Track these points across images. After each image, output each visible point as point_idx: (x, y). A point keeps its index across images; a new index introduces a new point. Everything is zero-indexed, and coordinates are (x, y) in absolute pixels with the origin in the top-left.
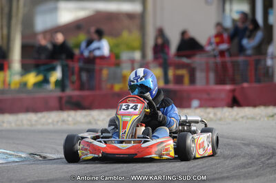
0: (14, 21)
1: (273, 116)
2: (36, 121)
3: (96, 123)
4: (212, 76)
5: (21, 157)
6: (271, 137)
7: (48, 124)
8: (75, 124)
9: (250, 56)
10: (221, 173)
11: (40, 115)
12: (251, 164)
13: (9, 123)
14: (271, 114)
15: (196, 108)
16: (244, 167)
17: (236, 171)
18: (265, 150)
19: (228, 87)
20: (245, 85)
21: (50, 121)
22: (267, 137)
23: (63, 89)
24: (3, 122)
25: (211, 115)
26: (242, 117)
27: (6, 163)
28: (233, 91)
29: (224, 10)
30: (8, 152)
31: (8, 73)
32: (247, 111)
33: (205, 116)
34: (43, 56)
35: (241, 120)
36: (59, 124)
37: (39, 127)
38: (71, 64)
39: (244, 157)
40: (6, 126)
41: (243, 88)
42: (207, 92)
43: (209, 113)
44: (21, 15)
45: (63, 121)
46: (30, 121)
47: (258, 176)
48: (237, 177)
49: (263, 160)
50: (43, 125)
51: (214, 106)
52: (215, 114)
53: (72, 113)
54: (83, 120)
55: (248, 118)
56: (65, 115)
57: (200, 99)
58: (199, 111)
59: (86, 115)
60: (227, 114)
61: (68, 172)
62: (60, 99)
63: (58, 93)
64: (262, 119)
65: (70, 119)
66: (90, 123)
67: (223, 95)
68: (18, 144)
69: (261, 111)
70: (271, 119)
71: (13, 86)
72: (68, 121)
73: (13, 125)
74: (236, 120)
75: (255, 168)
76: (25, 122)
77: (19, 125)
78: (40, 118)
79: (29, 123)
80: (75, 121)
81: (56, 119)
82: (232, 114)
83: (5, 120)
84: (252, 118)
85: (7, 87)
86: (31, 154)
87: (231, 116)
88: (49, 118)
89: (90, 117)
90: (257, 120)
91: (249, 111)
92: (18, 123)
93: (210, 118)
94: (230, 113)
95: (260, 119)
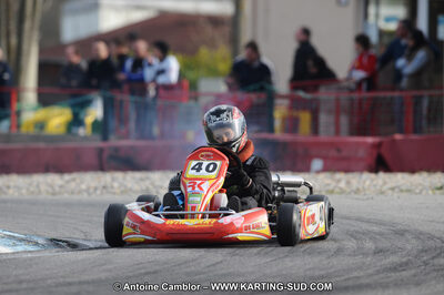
0: (27, 25)
1: (441, 188)
2: (61, 187)
3: (157, 192)
4: (344, 120)
5: (37, 244)
6: (438, 222)
7: (80, 192)
8: (122, 192)
10: (358, 278)
11: (67, 177)
12: (406, 264)
13: (18, 188)
14: (439, 185)
15: (318, 172)
16: (395, 270)
17: (382, 275)
18: (431, 243)
19: (370, 140)
20: (398, 137)
21: (83, 187)
22: (432, 221)
23: (105, 138)
24: (8, 187)
25: (342, 185)
26: (393, 189)
27: (13, 253)
28: (378, 146)
29: (366, 15)
30: (16, 235)
32: (400, 179)
33: (333, 184)
34: (74, 83)
35: (390, 192)
36: (98, 192)
37: (66, 195)
38: (119, 96)
39: (394, 253)
40: (12, 194)
41: (394, 141)
42: (337, 147)
43: (339, 181)
44: (38, 16)
45: (104, 187)
46: (51, 186)
47: (418, 284)
48: (385, 286)
49: (425, 258)
50: (73, 193)
51: (347, 170)
52: (348, 183)
53: (119, 175)
54: (136, 187)
55: (402, 191)
56: (107, 178)
57: (324, 158)
58: (322, 176)
59: (142, 180)
60: (368, 183)
61: (110, 271)
62: (101, 151)
63: (99, 144)
64: (424, 192)
65: (116, 185)
66: (147, 191)
67: (362, 153)
69: (422, 180)
70: (438, 192)
72: (112, 187)
73: (24, 191)
74: (382, 193)
75: (413, 272)
76: (43, 188)
77: (33, 193)
78: (68, 182)
79: (50, 190)
80: (123, 189)
81: (93, 184)
82: (375, 182)
83: (12, 184)
84: (408, 191)
85: (14, 131)
86: (52, 240)
87: (375, 186)
88: (82, 182)
89: (147, 183)
90: (417, 194)
91: (403, 178)
92: (32, 189)
93: (341, 189)
94: (372, 180)
95: (420, 193)
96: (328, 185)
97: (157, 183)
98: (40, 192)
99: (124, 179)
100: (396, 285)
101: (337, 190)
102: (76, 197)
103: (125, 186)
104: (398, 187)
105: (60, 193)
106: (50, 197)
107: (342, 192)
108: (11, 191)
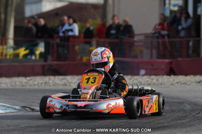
0: (9, 9)
1: (200, 82)
2: (26, 83)
3: (70, 85)
4: (155, 52)
5: (15, 109)
6: (199, 98)
7: (35, 85)
8: (54, 85)
9: (183, 38)
11: (28, 78)
12: (185, 116)
13: (6, 83)
14: (199, 81)
15: (143, 75)
16: (180, 119)
17: (174, 122)
18: (195, 107)
19: (167, 61)
20: (180, 59)
21: (36, 83)
22: (196, 97)
23: (46, 60)
24: (2, 83)
25: (154, 81)
26: (177, 83)
27: (5, 113)
28: (170, 63)
30: (6, 105)
31: (5, 47)
32: (181, 78)
33: (150, 81)
35: (176, 84)
36: (43, 85)
37: (28, 87)
38: (51, 41)
39: (179, 112)
40: (3, 86)
41: (178, 61)
42: (151, 64)
43: (153, 79)
44: (14, 5)
45: (46, 83)
46: (21, 83)
47: (190, 126)
48: (175, 127)
49: (193, 114)
50: (31, 86)
51: (156, 75)
52: (158, 80)
53: (52, 77)
54: (60, 83)
55: (181, 83)
56: (47, 79)
57: (146, 69)
58: (145, 77)
59: (62, 79)
60: (166, 80)
62: (44, 66)
63: (43, 63)
64: (192, 84)
65: (51, 82)
66: (65, 85)
67: (163, 67)
68: (13, 99)
69: (191, 78)
70: (198, 84)
71: (8, 57)
72: (49, 83)
73: (9, 85)
74: (173, 85)
75: (188, 120)
76: (17, 83)
77: (13, 86)
78: (29, 80)
79: (21, 84)
80: (54, 83)
81: (40, 82)
82: (169, 80)
83: (3, 82)
84: (185, 84)
85: (4, 57)
86: (23, 107)
87: (169, 81)
88: (35, 81)
89: (65, 81)
90: (188, 85)
91: (182, 78)
92: (12, 84)
93: (154, 83)
94: (168, 79)
95: (190, 84)
96: (148, 81)
97: (70, 81)
98: (16, 85)
99: (55, 79)
100: (180, 126)
101: (152, 83)
102: (33, 87)
103: (55, 82)
104: (180, 82)
105: (25, 86)
106: (21, 87)
107: (154, 84)
108: (3, 85)
